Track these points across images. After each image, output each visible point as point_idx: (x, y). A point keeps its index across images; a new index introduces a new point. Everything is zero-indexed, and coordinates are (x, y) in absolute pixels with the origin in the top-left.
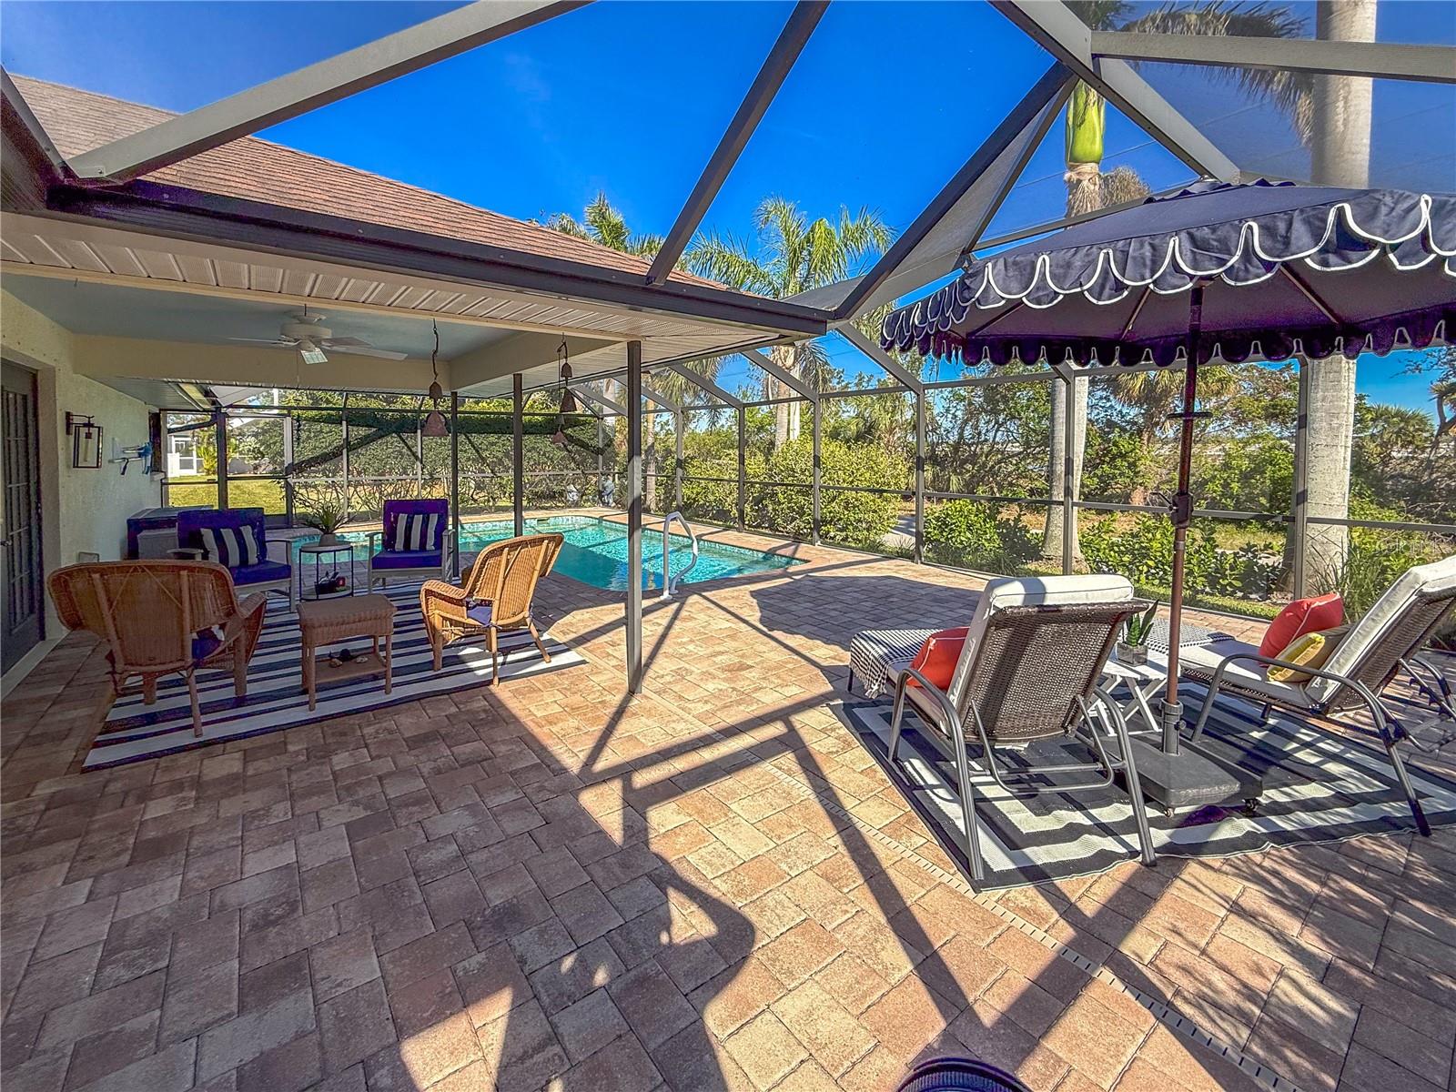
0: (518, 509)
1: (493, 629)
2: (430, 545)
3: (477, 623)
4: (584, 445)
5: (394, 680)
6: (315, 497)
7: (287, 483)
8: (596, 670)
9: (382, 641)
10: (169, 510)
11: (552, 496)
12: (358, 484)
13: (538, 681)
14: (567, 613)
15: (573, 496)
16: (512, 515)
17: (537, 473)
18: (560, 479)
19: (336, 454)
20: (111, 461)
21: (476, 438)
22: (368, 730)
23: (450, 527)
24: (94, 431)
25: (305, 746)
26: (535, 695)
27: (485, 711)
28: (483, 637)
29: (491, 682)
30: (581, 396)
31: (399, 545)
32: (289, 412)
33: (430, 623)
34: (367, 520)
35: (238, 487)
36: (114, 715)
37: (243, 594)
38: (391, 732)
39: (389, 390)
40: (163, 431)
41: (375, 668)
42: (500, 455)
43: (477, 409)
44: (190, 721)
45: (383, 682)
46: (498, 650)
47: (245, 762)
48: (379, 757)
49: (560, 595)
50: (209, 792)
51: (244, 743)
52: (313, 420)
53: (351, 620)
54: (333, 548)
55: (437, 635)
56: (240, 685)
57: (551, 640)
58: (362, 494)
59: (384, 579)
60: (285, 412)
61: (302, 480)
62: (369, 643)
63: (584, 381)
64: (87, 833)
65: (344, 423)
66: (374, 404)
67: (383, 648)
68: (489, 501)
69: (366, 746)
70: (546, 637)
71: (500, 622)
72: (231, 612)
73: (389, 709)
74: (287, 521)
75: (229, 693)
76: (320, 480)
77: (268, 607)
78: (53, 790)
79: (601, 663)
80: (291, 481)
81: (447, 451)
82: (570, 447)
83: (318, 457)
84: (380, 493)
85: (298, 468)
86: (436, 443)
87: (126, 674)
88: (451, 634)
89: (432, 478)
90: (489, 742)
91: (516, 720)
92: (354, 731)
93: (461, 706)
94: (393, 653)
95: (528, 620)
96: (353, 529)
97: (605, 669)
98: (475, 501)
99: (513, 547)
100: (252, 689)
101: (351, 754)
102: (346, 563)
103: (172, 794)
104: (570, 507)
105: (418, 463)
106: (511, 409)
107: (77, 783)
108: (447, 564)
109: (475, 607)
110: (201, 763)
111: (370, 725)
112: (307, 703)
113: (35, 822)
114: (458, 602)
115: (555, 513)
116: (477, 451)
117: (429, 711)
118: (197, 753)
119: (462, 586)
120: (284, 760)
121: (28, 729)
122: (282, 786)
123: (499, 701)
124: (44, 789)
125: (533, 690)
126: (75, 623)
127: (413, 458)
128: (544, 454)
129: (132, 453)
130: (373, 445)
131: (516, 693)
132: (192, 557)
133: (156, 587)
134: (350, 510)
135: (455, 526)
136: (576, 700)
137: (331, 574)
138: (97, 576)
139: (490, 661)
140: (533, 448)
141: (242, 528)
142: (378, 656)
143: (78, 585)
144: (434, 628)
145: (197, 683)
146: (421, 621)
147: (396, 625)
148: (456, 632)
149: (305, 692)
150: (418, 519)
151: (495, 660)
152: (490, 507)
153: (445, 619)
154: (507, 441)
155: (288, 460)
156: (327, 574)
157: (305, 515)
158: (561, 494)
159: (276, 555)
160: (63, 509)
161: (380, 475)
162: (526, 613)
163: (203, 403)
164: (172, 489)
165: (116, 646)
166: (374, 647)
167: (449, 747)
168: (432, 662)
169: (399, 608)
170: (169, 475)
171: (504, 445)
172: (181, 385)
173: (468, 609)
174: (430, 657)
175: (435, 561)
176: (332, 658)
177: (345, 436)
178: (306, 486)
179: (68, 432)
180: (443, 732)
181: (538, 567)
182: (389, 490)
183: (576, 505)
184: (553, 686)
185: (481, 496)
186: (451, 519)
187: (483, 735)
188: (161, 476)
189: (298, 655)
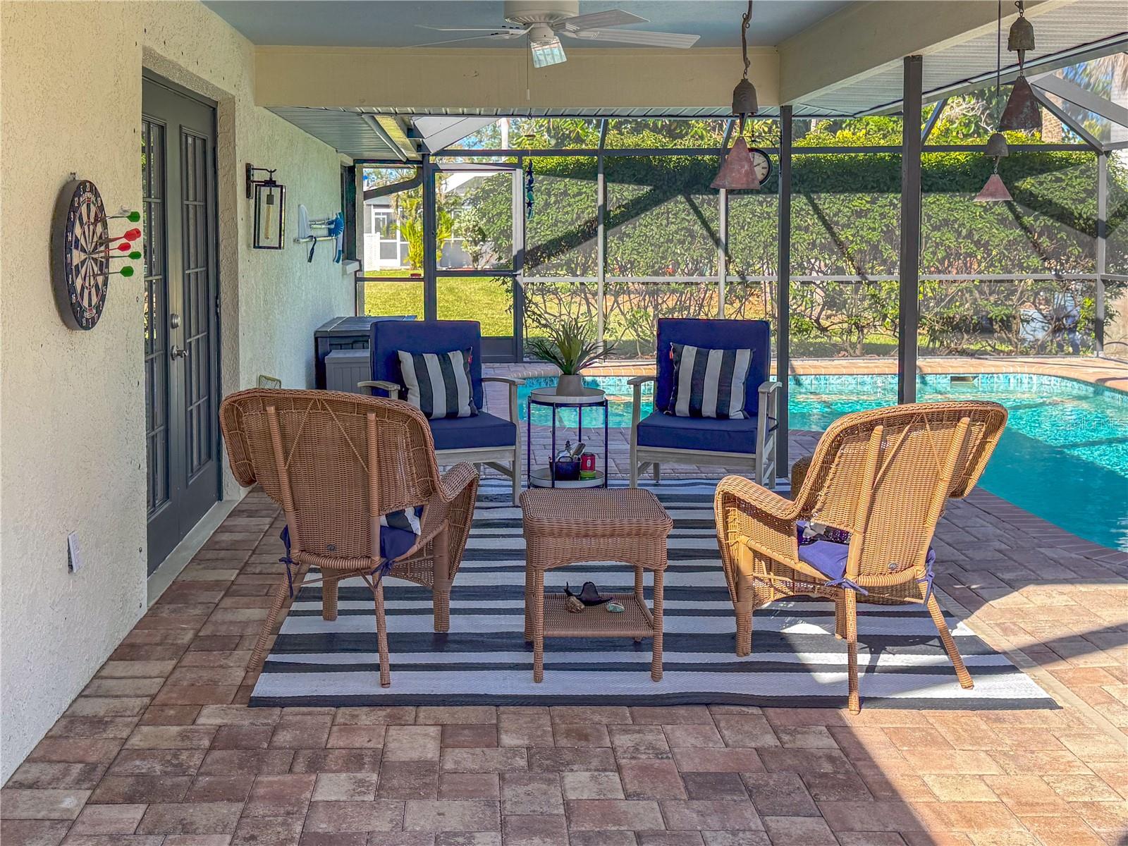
0: (906, 353)
1: (850, 595)
2: (736, 409)
3: (818, 575)
4: (1064, 216)
5: (668, 657)
6: (555, 311)
7: (516, 284)
8: (1078, 728)
9: (648, 579)
10: (363, 320)
11: (984, 327)
12: (622, 290)
13: (944, 722)
14: (1013, 586)
15: (1035, 331)
16: (891, 364)
17: (950, 277)
18: (1005, 288)
19: (587, 234)
20: (296, 241)
21: (830, 203)
22: (624, 741)
23: (773, 379)
24: (276, 191)
25: (527, 742)
26: (935, 752)
27: (831, 759)
28: (831, 607)
29: (842, 702)
30: (1059, 103)
31: (682, 406)
32: (520, 161)
33: (732, 560)
34: (633, 356)
35: (451, 290)
36: (291, 627)
37: (446, 461)
38: (659, 754)
39: (671, 110)
40: (359, 196)
41: (637, 627)
42: (875, 237)
43: (830, 141)
44: (373, 658)
45: (647, 657)
46: (861, 638)
47: (443, 747)
48: (637, 796)
49: (997, 545)
50: (395, 782)
51: (443, 713)
52: (551, 173)
53: (599, 532)
54: (577, 400)
55: (743, 585)
56: (440, 614)
57: (973, 640)
58: (626, 307)
59: (656, 466)
60: (514, 160)
61: (537, 279)
62: (627, 579)
63: (1057, 64)
64: (251, 798)
65: (601, 177)
66: (648, 140)
67: (650, 592)
68: (850, 332)
69: (619, 769)
70: (962, 629)
71: (865, 581)
72: (430, 490)
73: (658, 710)
74: (512, 349)
75: (425, 625)
76: (563, 281)
77: (482, 491)
78: (218, 721)
79: (1093, 715)
80: (522, 280)
81: (770, 229)
82: (1028, 220)
83: (561, 239)
84: (656, 308)
85: (531, 258)
86: (753, 212)
87: (305, 568)
88: (770, 591)
89: (744, 282)
90: (837, 825)
91: (894, 796)
92: (600, 738)
93: (786, 738)
94: (666, 605)
95: (924, 587)
96: (612, 371)
97: (1101, 731)
98: (824, 330)
99: (894, 423)
100: (458, 625)
101: (592, 777)
102: (597, 430)
103: (348, 770)
104: (1026, 354)
105: (721, 253)
106: (898, 140)
107: (242, 719)
108: (766, 448)
109: (813, 540)
110: (387, 731)
111: (626, 732)
112: (529, 667)
113: (198, 763)
114: (781, 526)
115: (989, 365)
116: (829, 229)
117: (726, 732)
118: (382, 713)
119: (791, 495)
120: (494, 758)
121: (198, 626)
122: (490, 804)
123: (859, 745)
124: (210, 718)
125: (932, 740)
126: (248, 479)
127: (710, 242)
128: (969, 235)
129: (322, 230)
130: (645, 218)
131: (895, 735)
132: (385, 394)
133: (337, 435)
134: (607, 337)
135: (783, 376)
136: (1030, 784)
137: (574, 446)
138: (271, 410)
139: (843, 659)
140: (946, 222)
141: (450, 354)
142: (641, 607)
143: (252, 421)
144: (737, 571)
145: (386, 599)
146: (716, 554)
147: (672, 554)
148: (779, 585)
149: (529, 646)
150: (716, 357)
151: (852, 659)
152: (853, 345)
153: (757, 555)
154: (889, 207)
155: (517, 245)
156: (568, 445)
157: (539, 343)
158: (1006, 324)
159: (496, 405)
160: (242, 308)
161: (656, 273)
162: (919, 571)
163: (406, 149)
164: (369, 288)
165: (291, 520)
166: (635, 589)
167: (761, 814)
168: (733, 637)
169: (678, 524)
170: (366, 268)
171: (883, 216)
172: (378, 118)
173: (801, 541)
174: (727, 626)
175: (744, 442)
176: (569, 594)
177: (600, 202)
178: (543, 290)
179: (248, 195)
180: (751, 778)
181: (947, 474)
182: (671, 304)
183: (1041, 349)
184: (976, 741)
185: (836, 322)
186: (774, 364)
187: (827, 809)
188: (355, 266)
189: (519, 579)
